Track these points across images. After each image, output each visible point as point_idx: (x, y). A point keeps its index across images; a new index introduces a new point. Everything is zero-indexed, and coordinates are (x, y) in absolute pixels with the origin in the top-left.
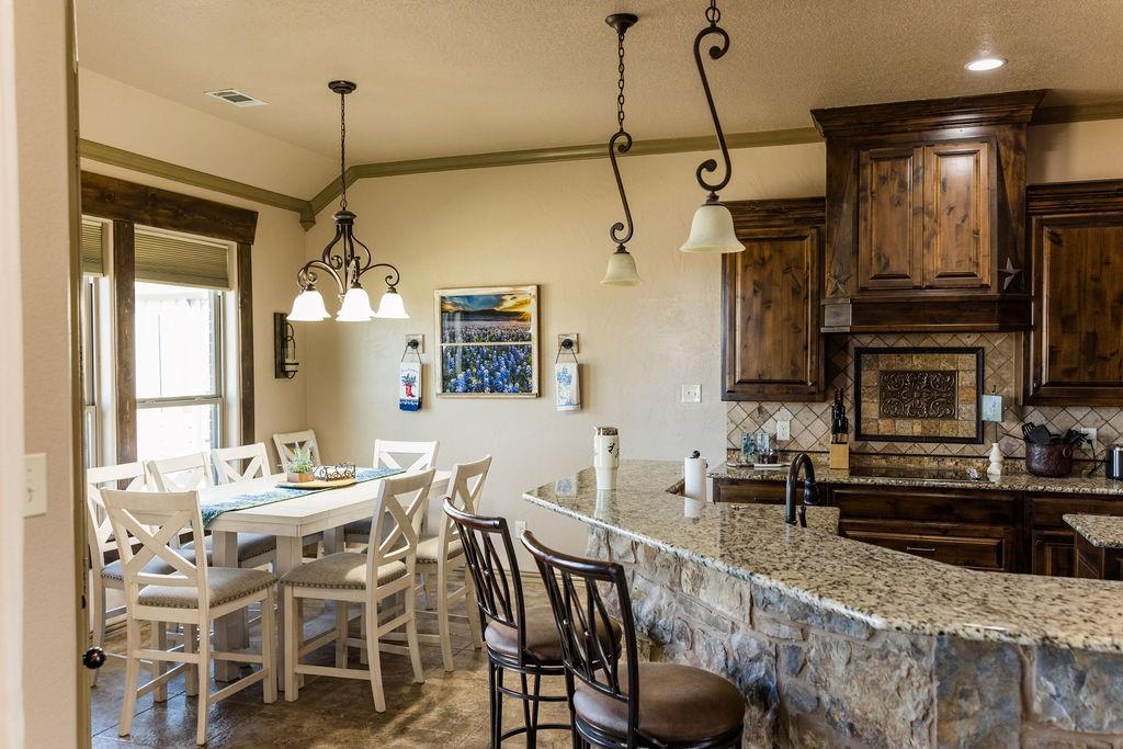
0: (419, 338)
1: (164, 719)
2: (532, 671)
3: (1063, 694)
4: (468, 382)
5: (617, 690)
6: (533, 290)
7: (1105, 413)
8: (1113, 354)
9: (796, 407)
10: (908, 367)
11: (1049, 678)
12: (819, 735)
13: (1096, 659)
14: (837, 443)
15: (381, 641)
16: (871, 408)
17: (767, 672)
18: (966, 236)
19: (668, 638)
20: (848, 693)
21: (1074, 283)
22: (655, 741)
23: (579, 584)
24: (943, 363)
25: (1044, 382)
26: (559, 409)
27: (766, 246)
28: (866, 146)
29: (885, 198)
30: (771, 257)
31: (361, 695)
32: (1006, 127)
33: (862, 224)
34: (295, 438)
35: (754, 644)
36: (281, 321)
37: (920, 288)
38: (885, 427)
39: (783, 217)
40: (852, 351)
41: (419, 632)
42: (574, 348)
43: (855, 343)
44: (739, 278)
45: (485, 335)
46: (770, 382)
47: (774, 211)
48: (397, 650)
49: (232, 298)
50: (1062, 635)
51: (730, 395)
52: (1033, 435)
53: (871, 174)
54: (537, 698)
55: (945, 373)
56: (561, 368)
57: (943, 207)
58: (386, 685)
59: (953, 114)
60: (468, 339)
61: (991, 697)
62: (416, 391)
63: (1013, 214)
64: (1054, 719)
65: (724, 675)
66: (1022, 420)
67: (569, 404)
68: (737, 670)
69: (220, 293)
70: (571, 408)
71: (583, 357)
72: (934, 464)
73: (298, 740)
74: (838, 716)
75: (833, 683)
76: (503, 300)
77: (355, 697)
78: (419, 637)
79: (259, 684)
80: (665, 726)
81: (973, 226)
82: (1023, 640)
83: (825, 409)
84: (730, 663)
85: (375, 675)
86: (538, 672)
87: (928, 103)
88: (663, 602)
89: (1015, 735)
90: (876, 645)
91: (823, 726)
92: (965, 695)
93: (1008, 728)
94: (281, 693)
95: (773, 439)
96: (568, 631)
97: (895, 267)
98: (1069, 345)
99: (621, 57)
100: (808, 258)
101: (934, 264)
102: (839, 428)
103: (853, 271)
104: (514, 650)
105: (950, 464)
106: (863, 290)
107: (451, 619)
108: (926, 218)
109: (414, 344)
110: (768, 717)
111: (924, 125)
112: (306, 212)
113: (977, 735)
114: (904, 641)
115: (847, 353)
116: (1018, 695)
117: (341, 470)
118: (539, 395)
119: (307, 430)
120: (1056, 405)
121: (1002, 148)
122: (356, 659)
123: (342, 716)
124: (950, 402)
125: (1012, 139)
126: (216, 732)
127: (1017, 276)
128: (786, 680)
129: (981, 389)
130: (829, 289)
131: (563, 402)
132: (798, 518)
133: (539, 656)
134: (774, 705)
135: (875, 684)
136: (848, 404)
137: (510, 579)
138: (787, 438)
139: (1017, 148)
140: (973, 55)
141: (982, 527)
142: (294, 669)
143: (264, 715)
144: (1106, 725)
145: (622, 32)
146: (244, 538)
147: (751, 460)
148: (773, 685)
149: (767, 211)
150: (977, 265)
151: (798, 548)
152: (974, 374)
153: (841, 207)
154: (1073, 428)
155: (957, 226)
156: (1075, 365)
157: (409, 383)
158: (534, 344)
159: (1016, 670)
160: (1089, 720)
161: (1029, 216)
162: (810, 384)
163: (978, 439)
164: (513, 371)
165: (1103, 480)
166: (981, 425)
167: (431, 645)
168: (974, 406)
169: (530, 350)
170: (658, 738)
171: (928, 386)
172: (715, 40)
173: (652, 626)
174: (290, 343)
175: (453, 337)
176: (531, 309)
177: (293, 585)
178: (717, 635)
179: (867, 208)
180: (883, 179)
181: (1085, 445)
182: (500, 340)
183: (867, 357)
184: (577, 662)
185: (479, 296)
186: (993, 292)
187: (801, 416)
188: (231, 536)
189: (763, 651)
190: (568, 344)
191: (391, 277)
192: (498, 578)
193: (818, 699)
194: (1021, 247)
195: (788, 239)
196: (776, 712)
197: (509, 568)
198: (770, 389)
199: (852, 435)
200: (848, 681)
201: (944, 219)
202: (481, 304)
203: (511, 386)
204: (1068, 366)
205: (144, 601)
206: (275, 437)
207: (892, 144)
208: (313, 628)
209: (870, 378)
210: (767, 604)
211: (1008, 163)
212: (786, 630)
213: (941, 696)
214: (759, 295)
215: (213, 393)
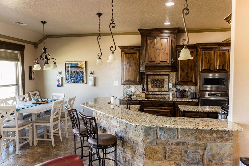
0: (61, 72)
1: (9, 150)
2: (82, 136)
3: (162, 134)
4: (71, 81)
5: (95, 138)
6: (84, 62)
7: (190, 86)
8: (190, 76)
9: (136, 86)
10: (156, 78)
11: (160, 132)
12: (129, 144)
13: (167, 129)
14: (143, 92)
15: (54, 133)
16: (149, 86)
17: (121, 134)
18: (165, 54)
19: (106, 130)
20: (133, 136)
21: (184, 63)
22: (101, 146)
23: (88, 120)
24: (162, 77)
25: (179, 81)
26: (90, 86)
27: (130, 55)
28: (148, 36)
29: (151, 46)
30: (130, 57)
31: (50, 144)
32: (173, 34)
33: (147, 51)
34: (34, 93)
35: (119, 129)
36: (31, 68)
37: (157, 64)
38: (152, 89)
39: (133, 49)
40: (146, 75)
41: (61, 131)
42: (93, 74)
43: (146, 73)
44: (125, 61)
45: (75, 71)
46: (130, 81)
47: (131, 48)
48: (57, 135)
49: (20, 63)
50: (159, 125)
51: (123, 83)
52: (178, 91)
53: (149, 42)
54: (83, 141)
55: (163, 79)
56: (90, 78)
57: (161, 48)
58: (55, 141)
59: (163, 31)
60: (72, 72)
61: (152, 136)
62: (60, 83)
63: (174, 50)
64: (161, 138)
65: (115, 135)
66: (176, 88)
67: (92, 85)
68: (117, 134)
69: (17, 62)
70: (92, 86)
71: (95, 76)
72: (161, 96)
73: (37, 153)
74: (132, 140)
75: (131, 135)
76: (78, 64)
77: (48, 144)
78: (61, 132)
79: (29, 143)
80: (103, 143)
81: (166, 52)
82: (154, 126)
83: (141, 86)
84: (116, 133)
85: (52, 140)
86: (83, 136)
87: (159, 29)
88: (106, 123)
89: (156, 141)
90: (136, 128)
91: (129, 142)
92: (148, 135)
93: (155, 140)
94: (33, 144)
95: (132, 92)
96: (87, 128)
97: (153, 60)
98: (183, 74)
99: (99, 21)
100: (137, 57)
101: (160, 59)
102: (143, 90)
103: (145, 60)
104: (78, 133)
105: (163, 96)
106: (147, 64)
107: (68, 128)
108: (158, 51)
109: (60, 73)
110: (122, 141)
111: (158, 33)
112: (36, 45)
113: (150, 141)
114: (140, 127)
115: (145, 75)
116: (156, 135)
117: (45, 100)
118: (86, 83)
119: (37, 91)
120: (181, 85)
121: (172, 38)
122: (48, 137)
123: (46, 148)
124: (163, 84)
125: (173, 36)
126: (20, 152)
127: (174, 62)
128: (124, 135)
129: (169, 82)
130: (141, 63)
131: (91, 85)
132: (129, 108)
133: (83, 134)
134: (122, 139)
135: (136, 135)
136: (145, 85)
137: (77, 120)
138: (134, 91)
139: (174, 38)
140: (165, 22)
141: (168, 108)
142: (36, 139)
143: (30, 148)
144: (168, 139)
145: (99, 17)
146: (24, 114)
147: (127, 96)
148: (122, 136)
149: (130, 48)
150: (167, 60)
151: (126, 113)
152: (168, 79)
153: (143, 48)
154: (185, 89)
155: (164, 52)
156: (184, 78)
157: (59, 81)
158: (85, 73)
159: (156, 131)
160: (166, 138)
161: (176, 50)
162: (138, 81)
163: (168, 92)
164: (81, 79)
165: (189, 99)
166: (169, 89)
167: (64, 134)
168: (168, 85)
169: (84, 74)
170: (102, 145)
171: (160, 82)
172: (113, 25)
173: (104, 127)
174: (33, 73)
175: (68, 72)
176: (84, 66)
177: (35, 123)
178: (114, 128)
179: (148, 48)
180: (151, 43)
181: (186, 92)
182: (78, 72)
183: (149, 76)
184: (89, 134)
185: (73, 63)
186: (170, 65)
187: (137, 87)
188: (22, 114)
189: (121, 131)
190: (92, 73)
191: (54, 61)
192: (75, 120)
193: (129, 138)
194: (175, 56)
195: (134, 54)
196: (123, 140)
197: (77, 118)
198: (130, 82)
199: (146, 91)
200: (133, 135)
201: (161, 51)
202: (74, 65)
203: (80, 82)
204: (183, 78)
205: (4, 127)
206: (30, 93)
207: (153, 36)
208: (39, 131)
209: (149, 80)
210: (121, 123)
211: (173, 41)
212: (124, 127)
213: (145, 136)
214: (128, 64)
215: (16, 84)
